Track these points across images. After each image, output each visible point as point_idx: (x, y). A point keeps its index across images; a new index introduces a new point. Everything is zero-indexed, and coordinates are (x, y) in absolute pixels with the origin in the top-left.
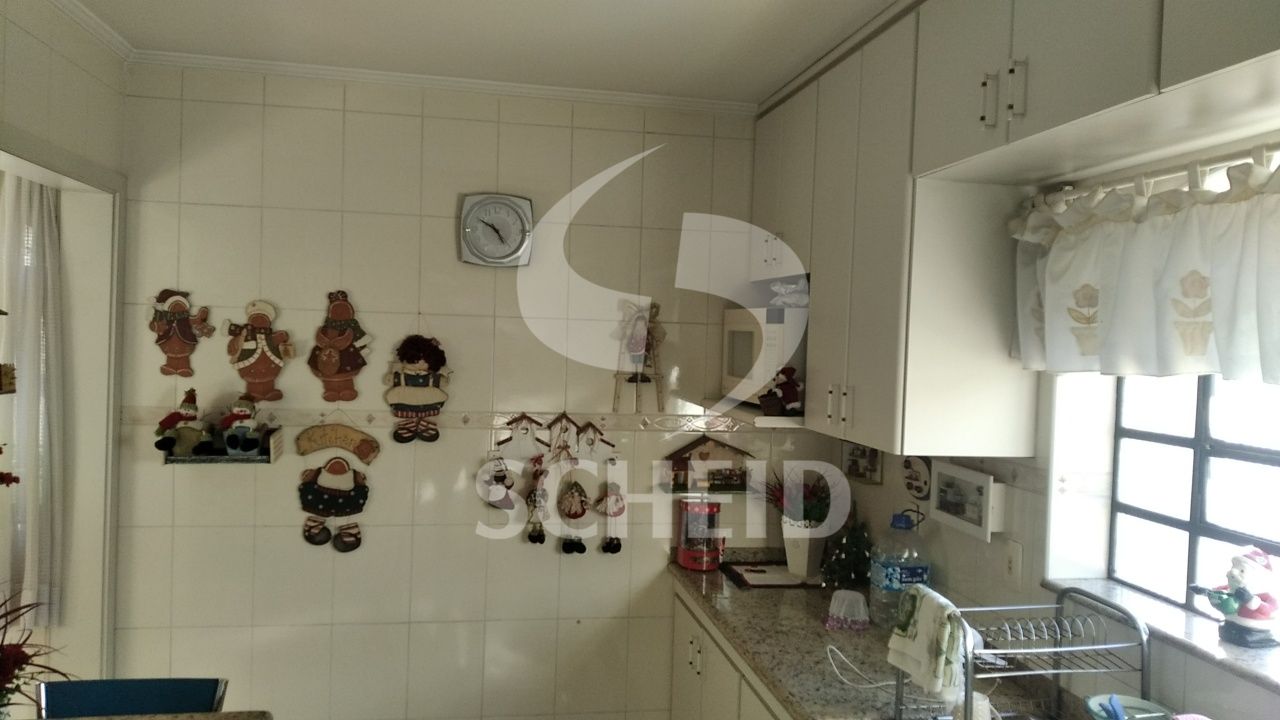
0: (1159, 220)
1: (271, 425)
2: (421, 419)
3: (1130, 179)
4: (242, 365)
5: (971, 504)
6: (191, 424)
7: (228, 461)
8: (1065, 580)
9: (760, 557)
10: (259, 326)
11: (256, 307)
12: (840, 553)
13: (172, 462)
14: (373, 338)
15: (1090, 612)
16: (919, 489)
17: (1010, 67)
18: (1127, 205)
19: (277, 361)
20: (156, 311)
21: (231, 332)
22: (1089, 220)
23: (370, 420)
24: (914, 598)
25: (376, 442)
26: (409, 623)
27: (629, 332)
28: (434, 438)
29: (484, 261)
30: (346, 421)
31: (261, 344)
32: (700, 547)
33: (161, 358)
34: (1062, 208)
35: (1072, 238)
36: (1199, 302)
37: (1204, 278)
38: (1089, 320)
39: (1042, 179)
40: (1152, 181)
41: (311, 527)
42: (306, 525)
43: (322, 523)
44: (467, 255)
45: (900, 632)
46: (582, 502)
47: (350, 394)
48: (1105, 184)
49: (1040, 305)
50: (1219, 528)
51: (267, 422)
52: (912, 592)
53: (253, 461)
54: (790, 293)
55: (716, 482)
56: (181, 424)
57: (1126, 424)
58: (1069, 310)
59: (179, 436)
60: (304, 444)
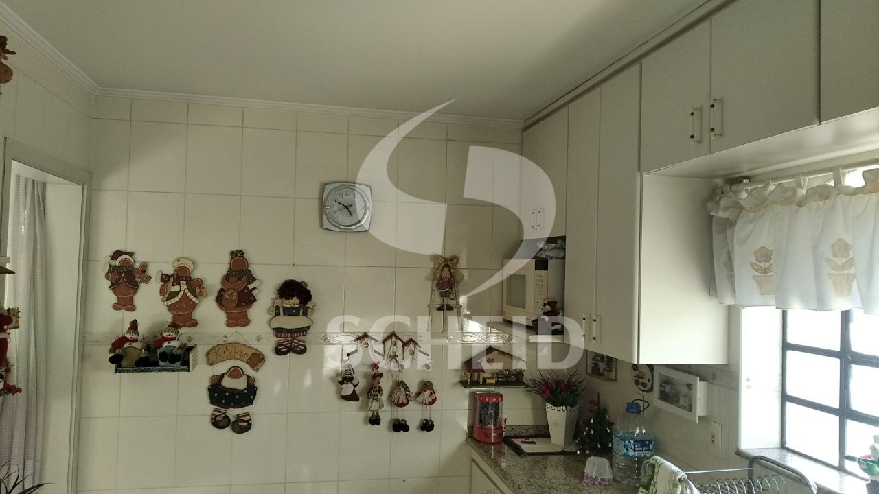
0: (814, 204)
1: (189, 345)
2: (294, 338)
3: (793, 176)
4: (169, 302)
5: (683, 396)
6: (134, 345)
7: (159, 370)
8: (753, 449)
9: (531, 432)
10: (182, 275)
11: (180, 262)
12: (589, 430)
13: (120, 371)
14: (261, 282)
15: (773, 473)
16: (644, 385)
17: (711, 104)
18: (790, 194)
19: (194, 299)
20: (110, 266)
21: (162, 280)
22: (762, 203)
23: (259, 340)
24: (653, 466)
25: (263, 355)
26: (285, 483)
27: (438, 276)
28: (303, 351)
29: (339, 228)
30: (242, 341)
31: (184, 287)
32: (490, 426)
33: (112, 298)
34: (744, 195)
35: (752, 215)
36: (844, 260)
37: (846, 244)
38: (765, 271)
39: (728, 175)
40: (807, 178)
41: (217, 416)
42: (213, 415)
43: (224, 413)
44: (326, 224)
45: (644, 490)
46: (407, 395)
47: (246, 322)
48: (774, 179)
49: (730, 259)
50: (861, 413)
51: (187, 342)
52: (651, 461)
53: (177, 370)
54: (551, 249)
55: (499, 380)
56: (126, 345)
57: (790, 340)
58: (751, 264)
59: (125, 353)
60: (213, 357)
